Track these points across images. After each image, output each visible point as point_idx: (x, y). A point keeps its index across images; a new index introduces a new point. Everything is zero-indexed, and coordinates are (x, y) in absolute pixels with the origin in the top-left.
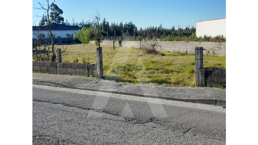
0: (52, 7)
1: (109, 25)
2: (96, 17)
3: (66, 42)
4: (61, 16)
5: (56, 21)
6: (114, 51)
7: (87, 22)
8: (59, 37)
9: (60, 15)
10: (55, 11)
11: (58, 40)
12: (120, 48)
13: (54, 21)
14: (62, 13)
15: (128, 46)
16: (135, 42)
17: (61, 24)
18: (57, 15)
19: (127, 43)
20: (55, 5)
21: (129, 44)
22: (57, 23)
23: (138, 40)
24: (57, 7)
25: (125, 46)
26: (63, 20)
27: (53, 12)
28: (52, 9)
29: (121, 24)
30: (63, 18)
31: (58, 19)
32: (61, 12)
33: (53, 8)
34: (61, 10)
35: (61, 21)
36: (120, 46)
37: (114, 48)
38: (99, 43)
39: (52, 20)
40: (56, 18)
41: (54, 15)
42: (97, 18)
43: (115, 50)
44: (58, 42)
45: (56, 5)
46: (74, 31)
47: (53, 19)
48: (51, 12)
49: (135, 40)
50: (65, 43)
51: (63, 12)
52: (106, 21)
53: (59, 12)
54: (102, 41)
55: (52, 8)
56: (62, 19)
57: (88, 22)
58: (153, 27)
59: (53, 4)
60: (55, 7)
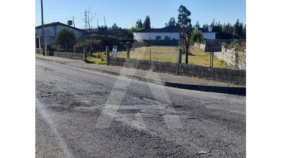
4: (189, 18)
7: (216, 24)
8: (174, 39)
9: (187, 17)
10: (183, 13)
18: (185, 17)
20: (184, 7)
24: (186, 9)
26: (190, 22)
27: (181, 14)
30: (191, 20)
31: (185, 21)
32: (189, 13)
33: (181, 10)
34: (189, 12)
35: (188, 23)
39: (180, 22)
41: (182, 17)
51: (191, 14)
52: (239, 22)
53: (187, 14)
55: (180, 10)
57: (218, 23)
59: (182, 6)
60: (183, 9)
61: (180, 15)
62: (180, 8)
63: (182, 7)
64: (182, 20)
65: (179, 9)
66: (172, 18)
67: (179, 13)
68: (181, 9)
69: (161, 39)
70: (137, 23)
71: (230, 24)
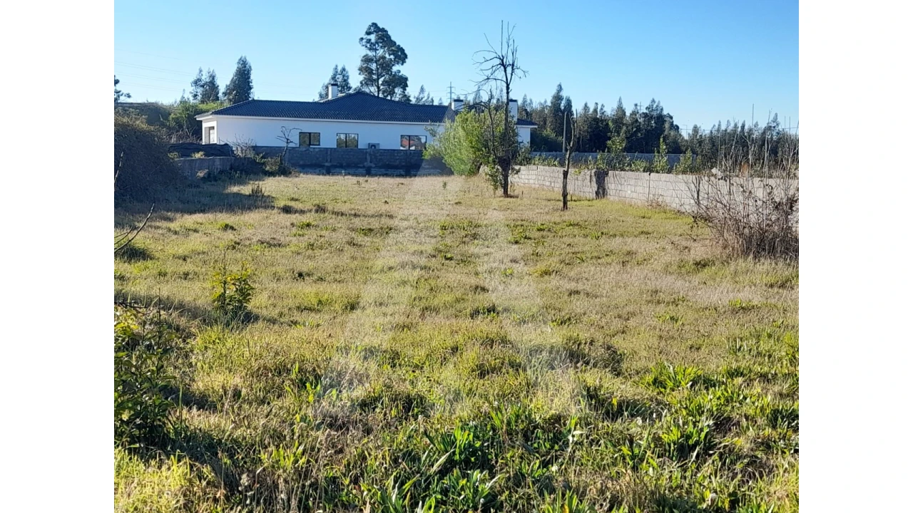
0: (369, 37)
1: (574, 109)
2: (498, 61)
3: (396, 167)
4: (399, 71)
5: (378, 88)
6: (558, 220)
8: (374, 146)
9: (395, 69)
10: (380, 52)
11: (368, 158)
12: (599, 204)
13: (373, 89)
14: (403, 62)
15: (634, 195)
16: (671, 177)
17: (397, 98)
18: (385, 66)
19: (632, 182)
20: (383, 30)
21: (639, 189)
22: (381, 95)
23: (684, 172)
24: (389, 37)
25: (623, 194)
26: (405, 86)
27: (371, 54)
28: (368, 45)
29: (621, 110)
30: (406, 79)
31: (386, 82)
32: (401, 56)
33: (373, 41)
34: (402, 50)
35: (398, 91)
36: (597, 193)
37: (565, 203)
38: (506, 177)
39: (367, 84)
40: (378, 79)
41: (374, 66)
42: (502, 64)
43: (567, 216)
44: (367, 164)
45: (386, 31)
46: (429, 125)
47: (369, 81)
48: (364, 54)
49: (669, 171)
50: (390, 172)
51: (406, 57)
53: (392, 57)
54: (517, 167)
55: (369, 41)
56: (403, 82)
58: (743, 127)
59: (375, 25)
60: (380, 36)
61: (367, 60)
62: (368, 33)
63: (375, 28)
64: (375, 77)
65: (363, 35)
66: (339, 69)
67: (365, 51)
68: (373, 37)
69: (322, 145)
70: (196, 83)
71: (529, 101)
